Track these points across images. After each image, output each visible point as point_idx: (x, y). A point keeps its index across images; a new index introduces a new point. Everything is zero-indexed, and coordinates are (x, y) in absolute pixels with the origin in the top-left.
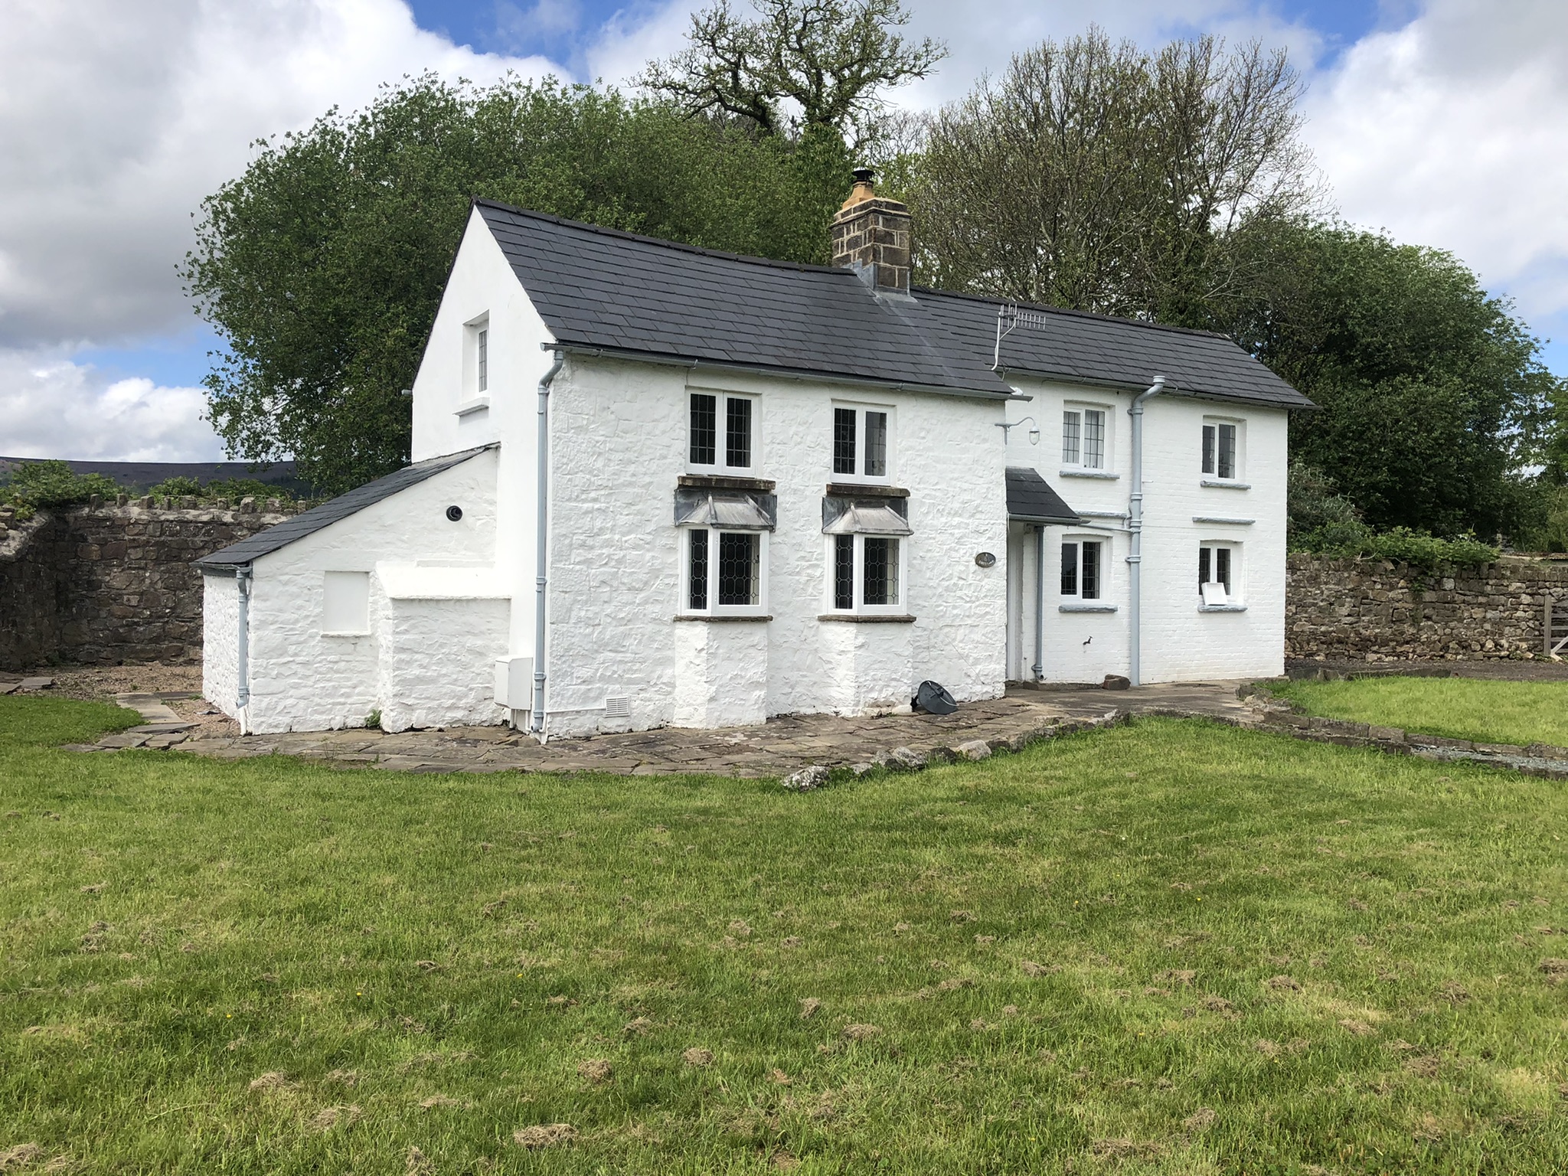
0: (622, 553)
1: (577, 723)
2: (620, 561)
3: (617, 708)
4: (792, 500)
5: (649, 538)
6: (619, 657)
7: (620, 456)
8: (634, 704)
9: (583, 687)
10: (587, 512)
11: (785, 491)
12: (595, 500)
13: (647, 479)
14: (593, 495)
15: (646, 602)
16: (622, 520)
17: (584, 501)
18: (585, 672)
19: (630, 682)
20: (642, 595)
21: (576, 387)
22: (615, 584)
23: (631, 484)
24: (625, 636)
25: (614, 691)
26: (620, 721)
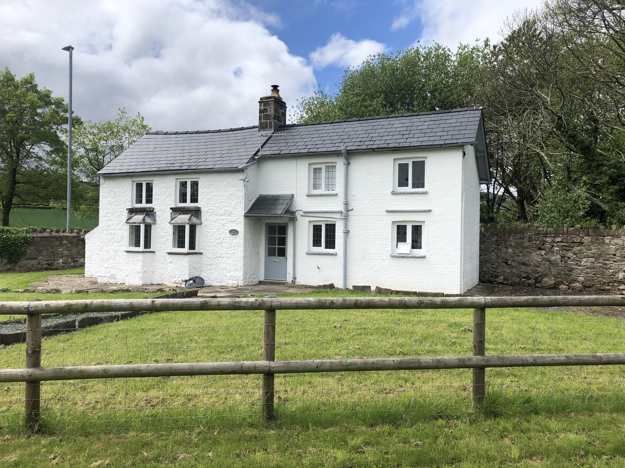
0: (114, 232)
1: (103, 279)
2: (114, 234)
3: (113, 276)
4: (161, 213)
5: (121, 227)
6: (114, 262)
7: (114, 204)
8: (117, 276)
9: (106, 269)
10: (107, 220)
11: (159, 211)
12: (109, 217)
13: (121, 210)
14: (108, 215)
15: (121, 246)
16: (115, 222)
17: (106, 217)
18: (106, 265)
19: (117, 269)
20: (120, 244)
21: (105, 186)
22: (113, 240)
23: (117, 212)
24: (116, 256)
25: (113, 271)
26: (113, 280)
